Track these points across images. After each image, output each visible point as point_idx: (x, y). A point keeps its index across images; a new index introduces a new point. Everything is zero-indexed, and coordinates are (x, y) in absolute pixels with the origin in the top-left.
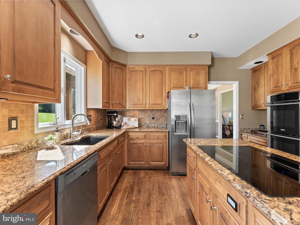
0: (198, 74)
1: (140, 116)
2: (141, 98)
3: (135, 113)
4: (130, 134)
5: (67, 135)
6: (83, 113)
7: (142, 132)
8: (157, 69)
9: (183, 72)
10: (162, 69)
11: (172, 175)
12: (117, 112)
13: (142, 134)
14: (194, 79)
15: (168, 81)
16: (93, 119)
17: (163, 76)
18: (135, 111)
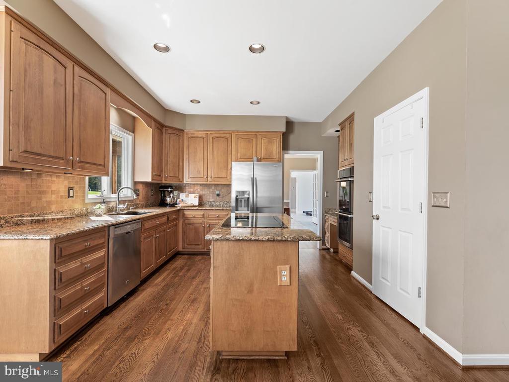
0: (270, 142)
1: (201, 193)
2: (202, 170)
3: (196, 188)
4: (187, 213)
5: (112, 208)
6: (130, 186)
7: (200, 211)
8: (222, 135)
9: (253, 140)
10: (227, 136)
12: (171, 187)
13: (201, 213)
14: (266, 149)
15: (234, 150)
16: (141, 194)
17: (228, 144)
18: (196, 186)
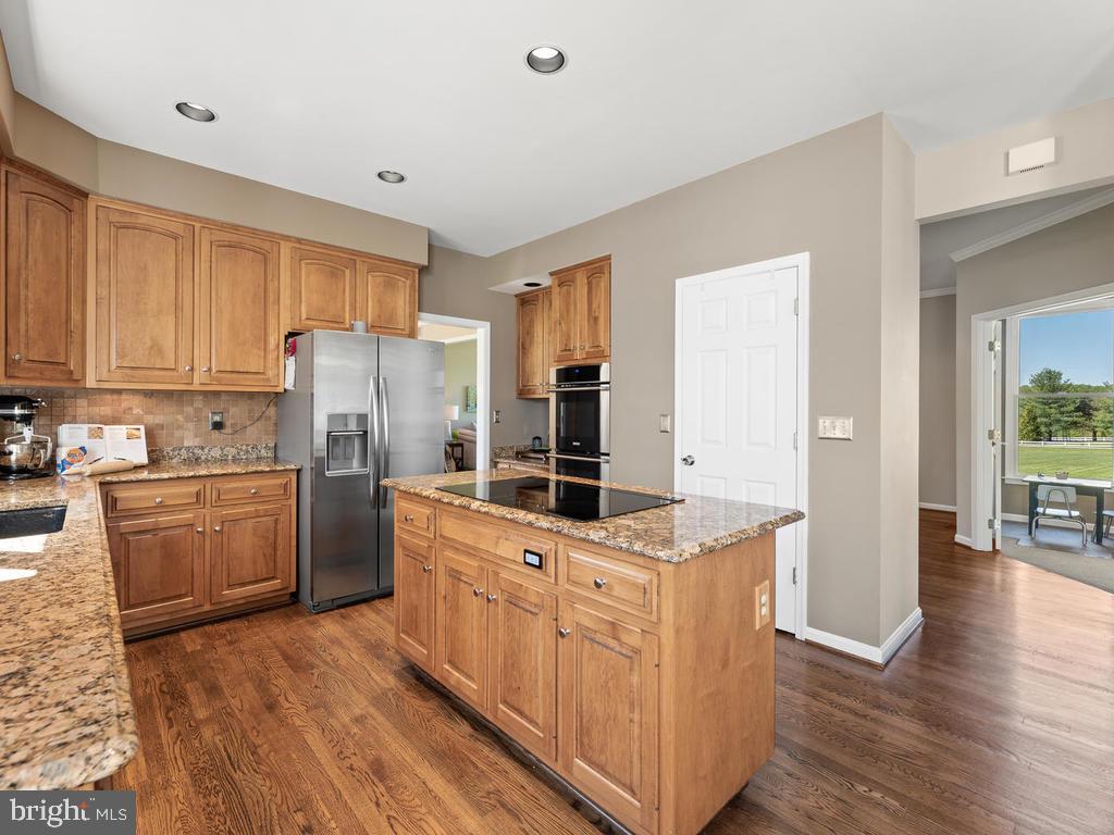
0: (389, 285)
1: (150, 419)
2: (169, 344)
3: (125, 405)
7: (186, 482)
8: (247, 240)
9: (344, 272)
10: (267, 246)
11: (318, 613)
13: (184, 490)
14: (379, 301)
15: (288, 292)
18: (124, 397)
